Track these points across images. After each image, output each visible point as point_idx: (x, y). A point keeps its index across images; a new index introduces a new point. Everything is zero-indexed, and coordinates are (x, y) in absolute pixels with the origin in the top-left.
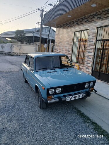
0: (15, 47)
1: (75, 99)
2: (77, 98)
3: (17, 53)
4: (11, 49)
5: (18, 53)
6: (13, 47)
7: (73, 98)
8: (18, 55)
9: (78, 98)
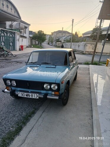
0: (89, 45)
1: (27, 97)
2: (29, 97)
3: (89, 52)
4: (85, 48)
5: (91, 52)
6: (87, 45)
7: (24, 95)
8: (90, 54)
9: (31, 97)
